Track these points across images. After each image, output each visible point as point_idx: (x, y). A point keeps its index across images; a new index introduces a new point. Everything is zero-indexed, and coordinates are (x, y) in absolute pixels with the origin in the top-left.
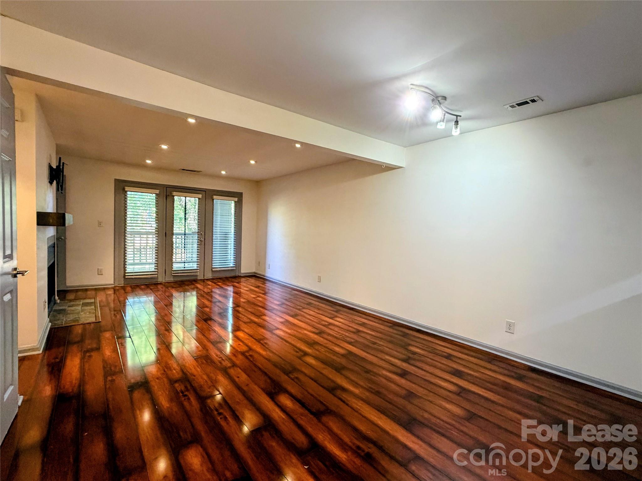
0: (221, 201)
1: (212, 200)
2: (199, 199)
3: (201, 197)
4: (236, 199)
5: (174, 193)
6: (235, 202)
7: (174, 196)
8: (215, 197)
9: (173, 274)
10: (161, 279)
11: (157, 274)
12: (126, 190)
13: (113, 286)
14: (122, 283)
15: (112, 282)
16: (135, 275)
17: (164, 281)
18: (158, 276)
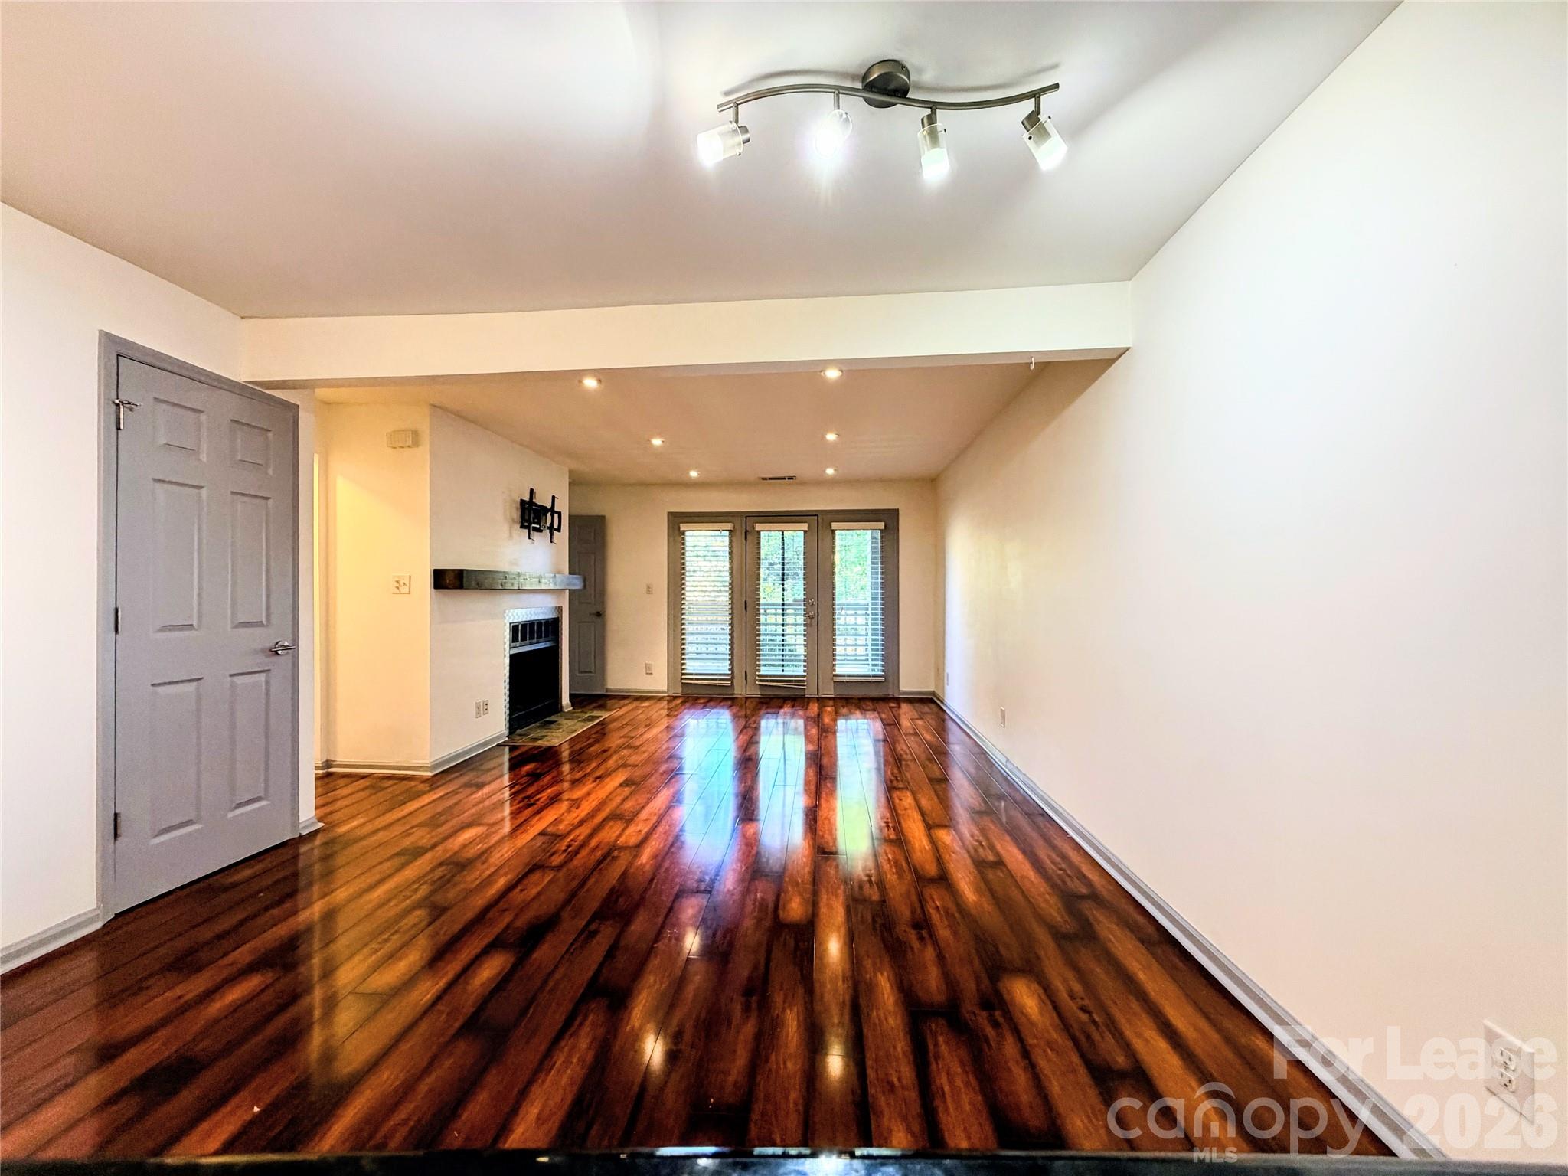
0: (848, 533)
1: (831, 531)
2: (804, 531)
3: (807, 529)
4: (884, 525)
5: (760, 527)
6: (883, 531)
7: (759, 532)
8: (837, 525)
9: (757, 683)
10: (739, 690)
11: (731, 680)
12: (681, 529)
13: (666, 695)
14: (679, 691)
15: (665, 688)
16: (696, 679)
17: (744, 693)
18: (732, 684)
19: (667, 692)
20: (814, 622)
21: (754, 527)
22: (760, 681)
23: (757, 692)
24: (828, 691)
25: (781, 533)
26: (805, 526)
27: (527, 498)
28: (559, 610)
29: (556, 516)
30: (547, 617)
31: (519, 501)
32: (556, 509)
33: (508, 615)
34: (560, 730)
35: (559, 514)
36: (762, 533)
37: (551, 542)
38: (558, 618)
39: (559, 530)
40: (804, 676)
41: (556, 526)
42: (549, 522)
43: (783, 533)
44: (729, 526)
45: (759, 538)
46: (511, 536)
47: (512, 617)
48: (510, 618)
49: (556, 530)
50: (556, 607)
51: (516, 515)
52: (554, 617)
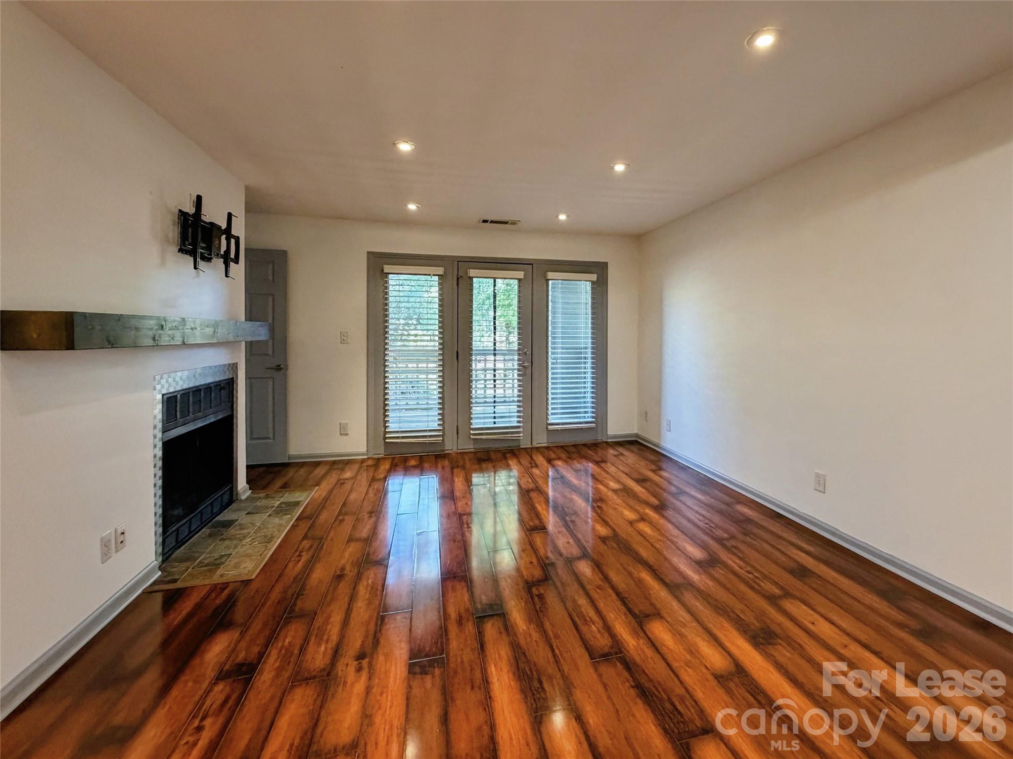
0: (562, 284)
1: (544, 281)
2: (520, 280)
3: (522, 277)
4: (594, 277)
5: (472, 272)
6: (593, 283)
7: (471, 278)
8: (550, 275)
9: (472, 437)
10: (450, 446)
11: (443, 436)
12: (385, 271)
13: (366, 457)
14: (381, 452)
15: (364, 450)
16: (403, 437)
17: (455, 449)
18: (443, 440)
19: (367, 454)
20: (529, 371)
21: (467, 273)
22: (474, 434)
23: (470, 447)
24: (541, 440)
25: (493, 280)
26: (521, 275)
27: (190, 209)
28: (234, 367)
29: (233, 241)
30: (217, 379)
31: (177, 211)
32: (233, 233)
33: (159, 383)
34: (248, 540)
35: (237, 240)
36: (474, 279)
37: (227, 276)
38: (233, 379)
39: (236, 260)
40: (518, 427)
41: (232, 256)
42: (224, 248)
43: (495, 281)
44: (440, 270)
45: (472, 285)
46: (163, 262)
47: (166, 386)
48: (163, 387)
49: (232, 260)
50: (229, 365)
51: (174, 233)
52: (226, 378)
